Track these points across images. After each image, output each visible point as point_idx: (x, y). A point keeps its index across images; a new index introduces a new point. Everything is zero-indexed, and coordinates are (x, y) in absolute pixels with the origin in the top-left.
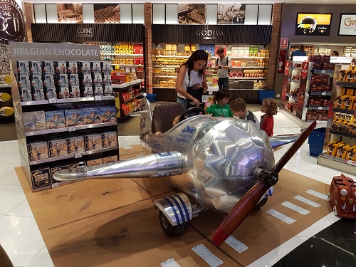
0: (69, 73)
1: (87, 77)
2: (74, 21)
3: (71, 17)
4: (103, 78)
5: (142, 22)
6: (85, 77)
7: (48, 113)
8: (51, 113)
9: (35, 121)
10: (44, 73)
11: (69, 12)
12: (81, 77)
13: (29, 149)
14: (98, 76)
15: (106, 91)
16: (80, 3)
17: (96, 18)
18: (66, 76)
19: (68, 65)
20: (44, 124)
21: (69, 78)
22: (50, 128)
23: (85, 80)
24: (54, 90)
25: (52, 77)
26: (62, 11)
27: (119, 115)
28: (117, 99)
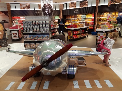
0: (36, 25)
1: (41, 26)
2: (74, 8)
3: (73, 7)
4: (46, 26)
5: (95, 5)
6: (40, 25)
7: (30, 35)
8: (30, 36)
9: (26, 37)
10: (29, 24)
11: (73, 5)
12: (39, 26)
13: (25, 44)
14: (44, 25)
15: (47, 30)
16: (76, 1)
17: (80, 6)
18: (35, 25)
19: (36, 22)
20: (28, 38)
21: (36, 26)
22: (30, 39)
23: (40, 26)
24: (32, 29)
25: (31, 25)
26: (71, 5)
27: (72, 39)
28: (72, 33)
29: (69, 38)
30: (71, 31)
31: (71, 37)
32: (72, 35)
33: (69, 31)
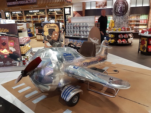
4: (86, 29)
6: (81, 29)
7: (70, 40)
9: (67, 41)
10: (71, 27)
14: (84, 28)
15: (87, 34)
18: (76, 28)
19: (77, 25)
24: (73, 32)
27: (145, 51)
28: (146, 42)
29: (141, 50)
30: (145, 39)
31: (144, 48)
32: (146, 45)
33: (143, 38)
